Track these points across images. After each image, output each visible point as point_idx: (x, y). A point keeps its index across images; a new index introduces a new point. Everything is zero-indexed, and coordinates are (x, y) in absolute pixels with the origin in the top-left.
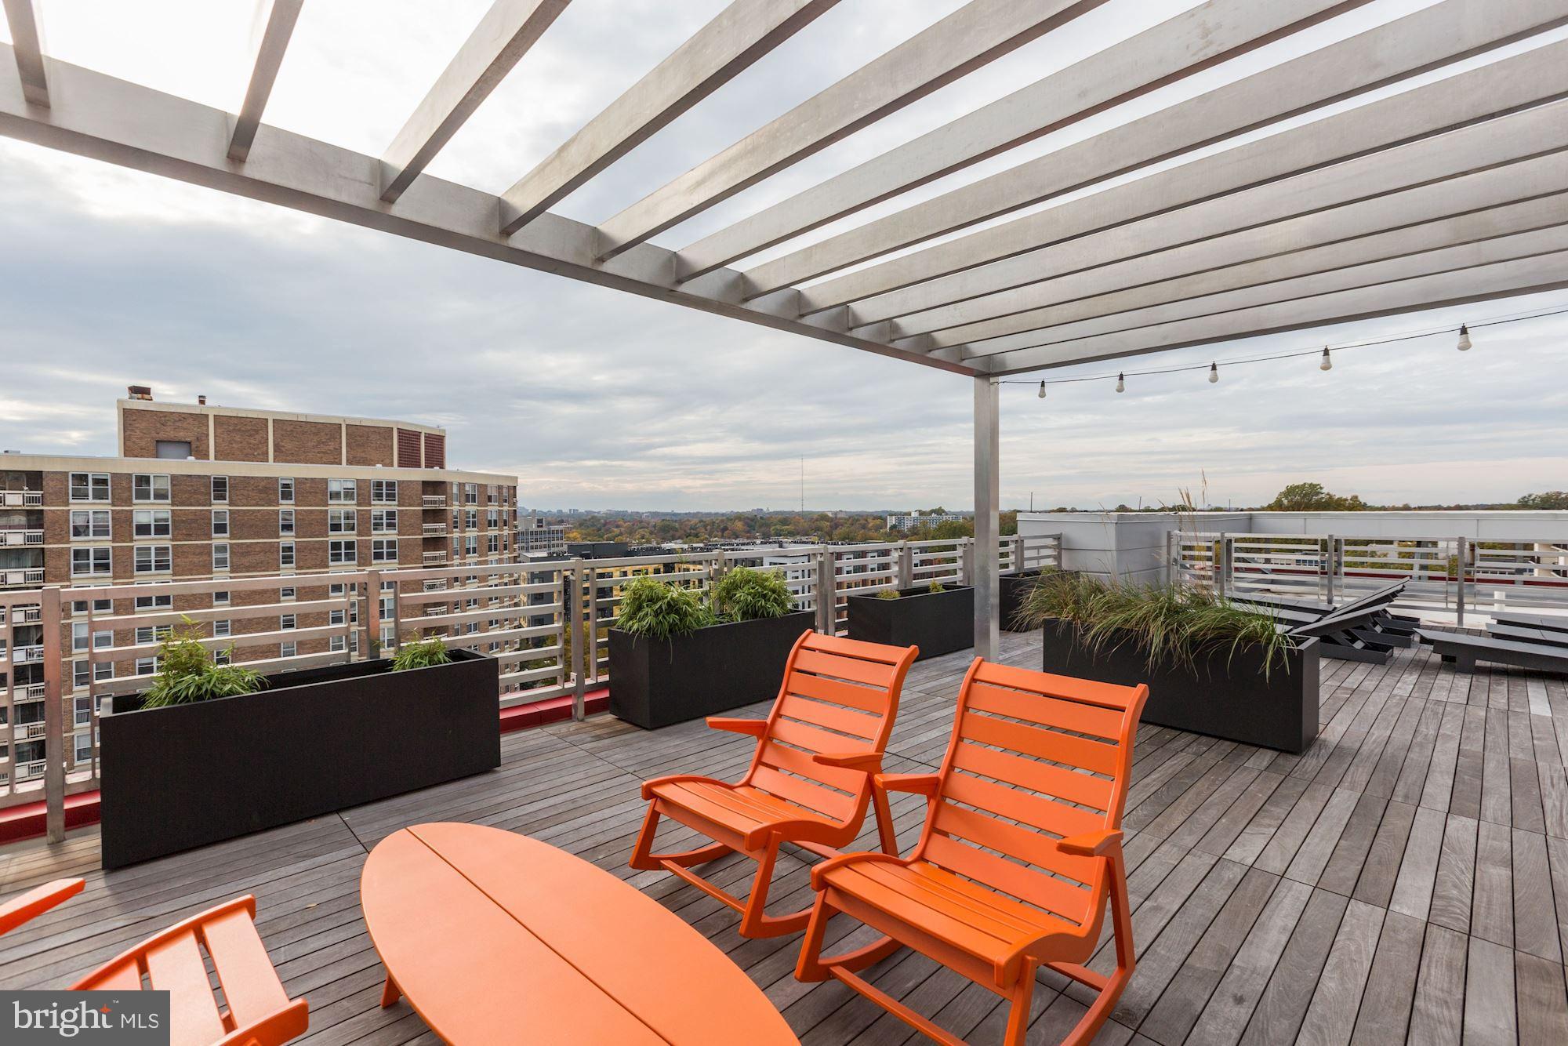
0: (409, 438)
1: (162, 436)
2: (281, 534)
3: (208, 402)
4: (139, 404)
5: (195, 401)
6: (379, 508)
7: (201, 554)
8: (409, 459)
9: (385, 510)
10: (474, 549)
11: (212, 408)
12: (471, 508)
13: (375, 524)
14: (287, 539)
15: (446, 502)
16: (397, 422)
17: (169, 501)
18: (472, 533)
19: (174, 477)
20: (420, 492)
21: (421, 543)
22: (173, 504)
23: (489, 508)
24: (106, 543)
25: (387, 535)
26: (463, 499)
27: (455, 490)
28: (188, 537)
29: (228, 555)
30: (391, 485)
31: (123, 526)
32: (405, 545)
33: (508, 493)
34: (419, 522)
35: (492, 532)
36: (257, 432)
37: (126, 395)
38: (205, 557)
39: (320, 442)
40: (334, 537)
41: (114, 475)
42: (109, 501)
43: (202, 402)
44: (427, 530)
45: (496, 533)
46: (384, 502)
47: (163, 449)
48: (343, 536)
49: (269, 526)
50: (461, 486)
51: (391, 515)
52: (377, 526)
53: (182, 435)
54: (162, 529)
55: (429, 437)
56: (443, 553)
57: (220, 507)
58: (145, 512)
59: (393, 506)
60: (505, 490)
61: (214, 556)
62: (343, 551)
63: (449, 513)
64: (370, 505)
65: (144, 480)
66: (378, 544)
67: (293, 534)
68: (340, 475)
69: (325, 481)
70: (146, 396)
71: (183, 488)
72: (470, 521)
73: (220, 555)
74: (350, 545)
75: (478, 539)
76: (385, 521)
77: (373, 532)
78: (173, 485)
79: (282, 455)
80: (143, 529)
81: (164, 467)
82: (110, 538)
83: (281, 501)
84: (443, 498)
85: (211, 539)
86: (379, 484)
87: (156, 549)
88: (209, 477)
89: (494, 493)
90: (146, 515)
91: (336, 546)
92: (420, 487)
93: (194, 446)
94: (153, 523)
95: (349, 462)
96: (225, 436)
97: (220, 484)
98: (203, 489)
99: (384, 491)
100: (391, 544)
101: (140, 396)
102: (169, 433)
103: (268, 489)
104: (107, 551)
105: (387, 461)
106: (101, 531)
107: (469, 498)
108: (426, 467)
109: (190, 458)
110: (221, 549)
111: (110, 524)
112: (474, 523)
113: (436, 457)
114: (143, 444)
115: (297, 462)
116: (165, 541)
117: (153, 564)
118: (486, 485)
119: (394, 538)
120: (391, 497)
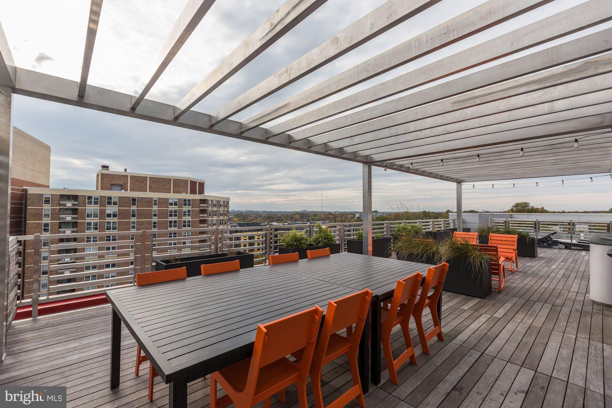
0: (193, 183)
1: (113, 183)
2: (153, 218)
3: (128, 171)
4: (105, 172)
5: (123, 171)
6: (186, 208)
7: (127, 224)
8: (193, 192)
9: (187, 209)
10: (216, 224)
11: (129, 173)
12: (215, 209)
13: (184, 214)
14: (155, 219)
15: (207, 207)
16: (190, 178)
17: (118, 206)
18: (215, 218)
19: (119, 197)
20: (199, 203)
21: (199, 221)
22: (119, 207)
23: (221, 209)
24: (97, 220)
25: (188, 218)
26: (213, 205)
27: (210, 202)
28: (123, 218)
29: (135, 225)
30: (189, 200)
31: (103, 214)
32: (194, 222)
33: (226, 204)
34: (198, 213)
35: (221, 218)
36: (144, 181)
37: (101, 168)
38: (128, 226)
39: (164, 185)
40: (170, 219)
41: (101, 197)
42: (99, 206)
43: (126, 171)
44: (201, 217)
45: (223, 218)
46: (187, 207)
47: (114, 187)
48: (173, 219)
49: (149, 215)
50: (212, 201)
51: (189, 211)
52: (185, 215)
53: (119, 183)
54: (115, 215)
55: (199, 183)
56: (206, 225)
57: (134, 208)
58: (110, 209)
59: (190, 208)
60: (226, 203)
61: (131, 225)
62: (173, 224)
63: (208, 211)
64: (182, 208)
65: (110, 198)
66: (185, 222)
67: (157, 218)
68: (172, 196)
69: (168, 199)
70: (107, 169)
71: (123, 201)
72: (215, 214)
73: (133, 225)
74: (175, 222)
75: (217, 220)
76: (187, 213)
77: (183, 217)
78: (119, 200)
79: (152, 190)
80: (109, 215)
81: (116, 194)
82: (98, 218)
83: (153, 206)
84: (206, 205)
85: (130, 219)
86: (185, 200)
87: (113, 222)
88: (131, 197)
89: (222, 203)
90: (109, 210)
91: (171, 222)
92: (199, 201)
93: (123, 186)
94: (112, 213)
95: (174, 192)
96: (133, 183)
97: (134, 200)
98: (128, 202)
99: (187, 203)
100: (189, 222)
101: (105, 169)
102: (115, 182)
103: (149, 202)
104: (97, 223)
105: (186, 192)
106: (96, 216)
107: (215, 205)
108: (198, 194)
109: (123, 191)
110: (133, 223)
111: (99, 213)
112: (216, 214)
113: (202, 192)
114: (107, 185)
115: (156, 192)
116: (116, 220)
117: (112, 228)
118: (220, 201)
119: (190, 219)
120: (189, 205)
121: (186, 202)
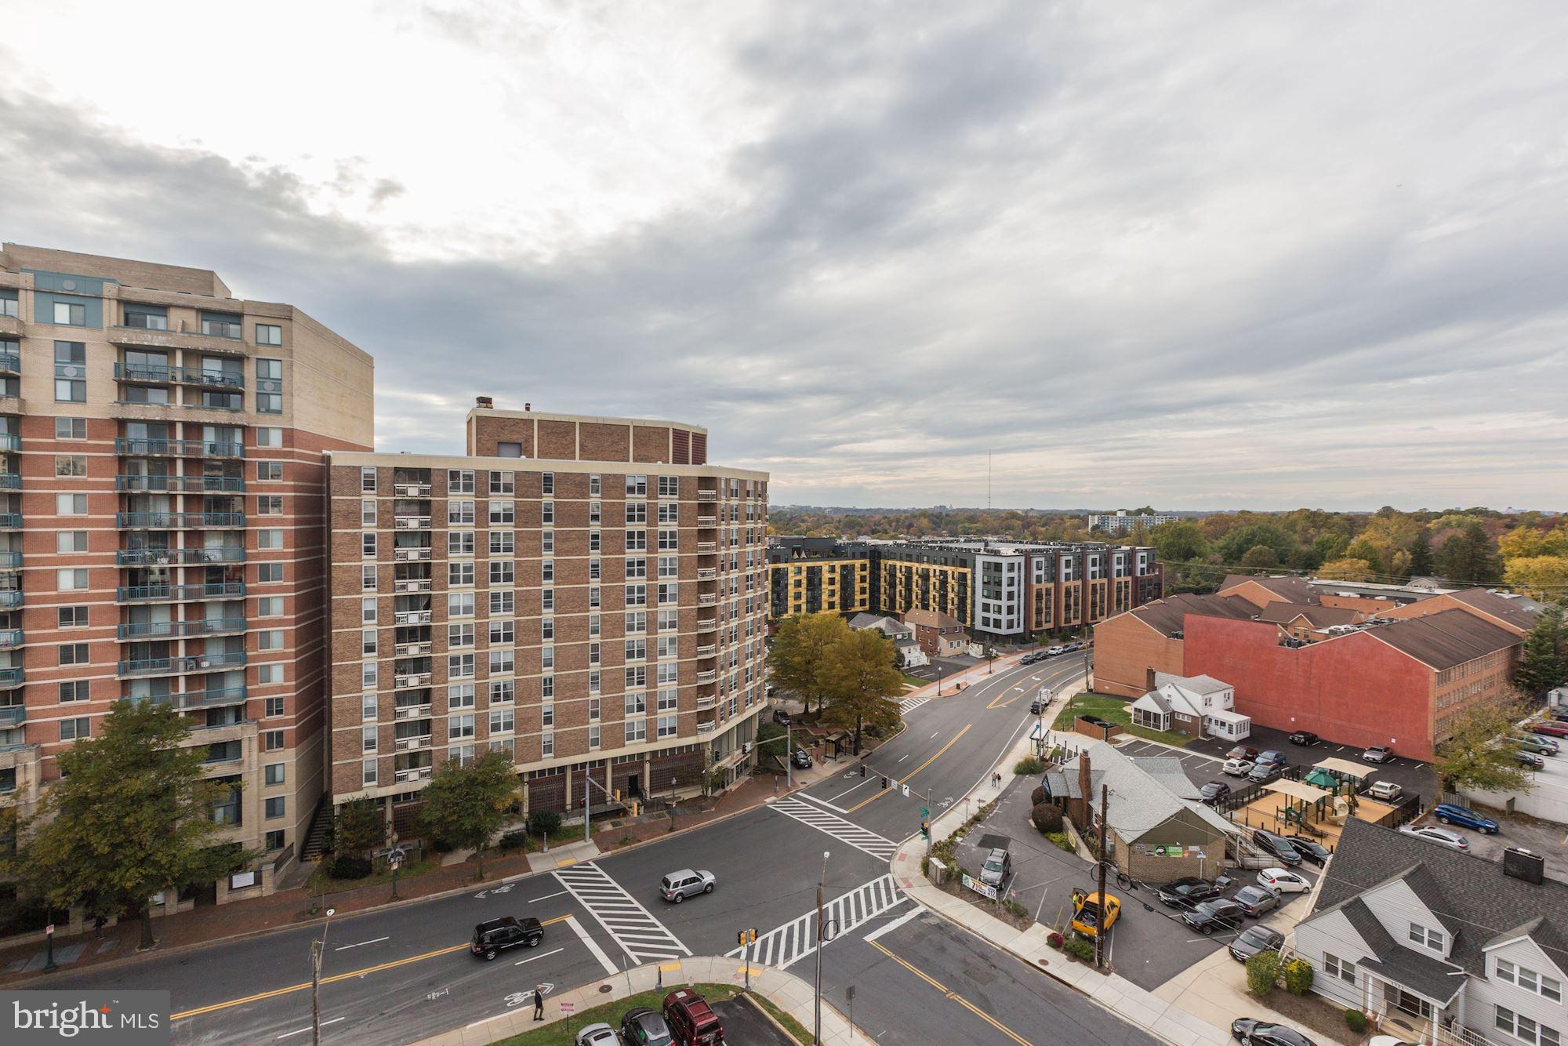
0: (681, 436)
1: (503, 438)
2: (591, 523)
3: (532, 409)
4: (485, 412)
5: (523, 409)
6: (665, 501)
7: (535, 539)
8: (680, 458)
9: (669, 503)
10: (736, 540)
11: (537, 414)
12: (734, 502)
13: (661, 516)
14: (595, 528)
15: (716, 496)
16: (673, 423)
17: (513, 494)
18: (735, 525)
19: (517, 474)
20: (696, 487)
21: (696, 533)
22: (516, 497)
23: (748, 503)
24: (471, 528)
25: (669, 526)
26: (729, 493)
27: (723, 485)
28: (526, 524)
29: (553, 541)
30: (674, 480)
31: (483, 515)
32: (684, 534)
33: (761, 489)
34: (695, 514)
35: (750, 525)
36: (567, 433)
37: (475, 404)
38: (537, 542)
39: (613, 442)
40: (630, 527)
41: (477, 472)
42: (473, 493)
43: (528, 409)
44: (701, 523)
45: (752, 526)
46: (668, 496)
47: (503, 449)
48: (636, 527)
49: (581, 516)
50: (728, 481)
51: (673, 507)
52: (663, 517)
53: (515, 438)
54: (508, 518)
55: (695, 436)
56: (713, 544)
57: (548, 499)
58: (500, 503)
59: (674, 500)
60: (759, 486)
61: (543, 541)
62: (636, 540)
63: (718, 506)
64: (657, 499)
65: (496, 475)
66: (663, 534)
67: (599, 523)
68: (634, 470)
69: (623, 477)
70: (489, 405)
71: (525, 483)
72: (734, 515)
73: (548, 541)
74: (641, 534)
75: (738, 530)
76: (668, 513)
77: (660, 523)
78: (516, 480)
79: (586, 454)
80: (495, 517)
81: (509, 465)
82: (473, 524)
83: (591, 495)
84: (713, 492)
85: (541, 527)
86: (663, 480)
87: (504, 534)
88: (541, 473)
89: (750, 487)
90: (497, 505)
91: (631, 535)
92: (696, 483)
93: (523, 447)
94: (502, 512)
95: (635, 460)
96: (545, 437)
97: (548, 478)
98: (536, 484)
99: (668, 486)
100: (673, 534)
101: (485, 405)
102: (506, 436)
103: (581, 484)
104: (471, 535)
105: (664, 458)
106: (468, 518)
107: (734, 493)
108: (693, 463)
109: (523, 457)
110: (548, 535)
111: (474, 512)
112: (736, 516)
113: (700, 458)
114: (489, 445)
115: (596, 460)
116: (508, 528)
117: (502, 547)
118: (746, 481)
119: (675, 529)
120: (673, 491)
121: (666, 485)
